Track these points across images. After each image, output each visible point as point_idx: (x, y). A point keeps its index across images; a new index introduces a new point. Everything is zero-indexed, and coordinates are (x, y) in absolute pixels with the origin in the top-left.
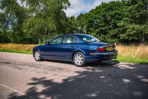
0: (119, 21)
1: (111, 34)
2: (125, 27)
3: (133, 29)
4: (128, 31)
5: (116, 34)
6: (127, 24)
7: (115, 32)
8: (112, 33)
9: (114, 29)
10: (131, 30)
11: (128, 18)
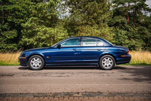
0: (18, 19)
1: (7, 37)
2: (34, 30)
3: (45, 32)
4: (39, 34)
5: (15, 37)
6: (36, 25)
7: (13, 34)
8: (9, 36)
9: (11, 30)
10: (42, 34)
11: (37, 18)
